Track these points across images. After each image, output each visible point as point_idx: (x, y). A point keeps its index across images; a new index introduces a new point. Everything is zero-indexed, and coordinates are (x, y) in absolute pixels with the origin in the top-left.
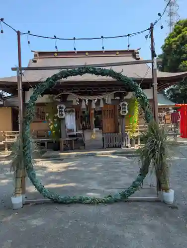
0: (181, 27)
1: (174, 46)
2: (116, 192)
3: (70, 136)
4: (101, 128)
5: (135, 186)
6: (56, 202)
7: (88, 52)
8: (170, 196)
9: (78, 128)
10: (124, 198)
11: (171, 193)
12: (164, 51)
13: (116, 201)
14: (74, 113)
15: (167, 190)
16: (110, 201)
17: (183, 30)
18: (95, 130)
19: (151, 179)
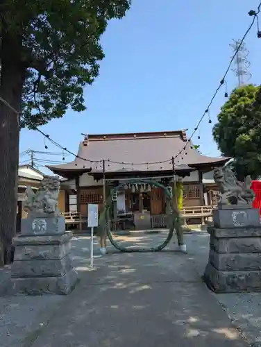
0: (237, 96)
1: (230, 118)
2: (156, 246)
3: (121, 217)
4: (149, 209)
5: (166, 243)
6: (123, 251)
7: (136, 134)
8: (184, 247)
9: (128, 209)
10: (159, 250)
11: (185, 246)
12: (220, 121)
13: (156, 251)
14: (124, 195)
15: (182, 244)
16: (153, 250)
17: (239, 100)
18: (144, 211)
19: (175, 238)
